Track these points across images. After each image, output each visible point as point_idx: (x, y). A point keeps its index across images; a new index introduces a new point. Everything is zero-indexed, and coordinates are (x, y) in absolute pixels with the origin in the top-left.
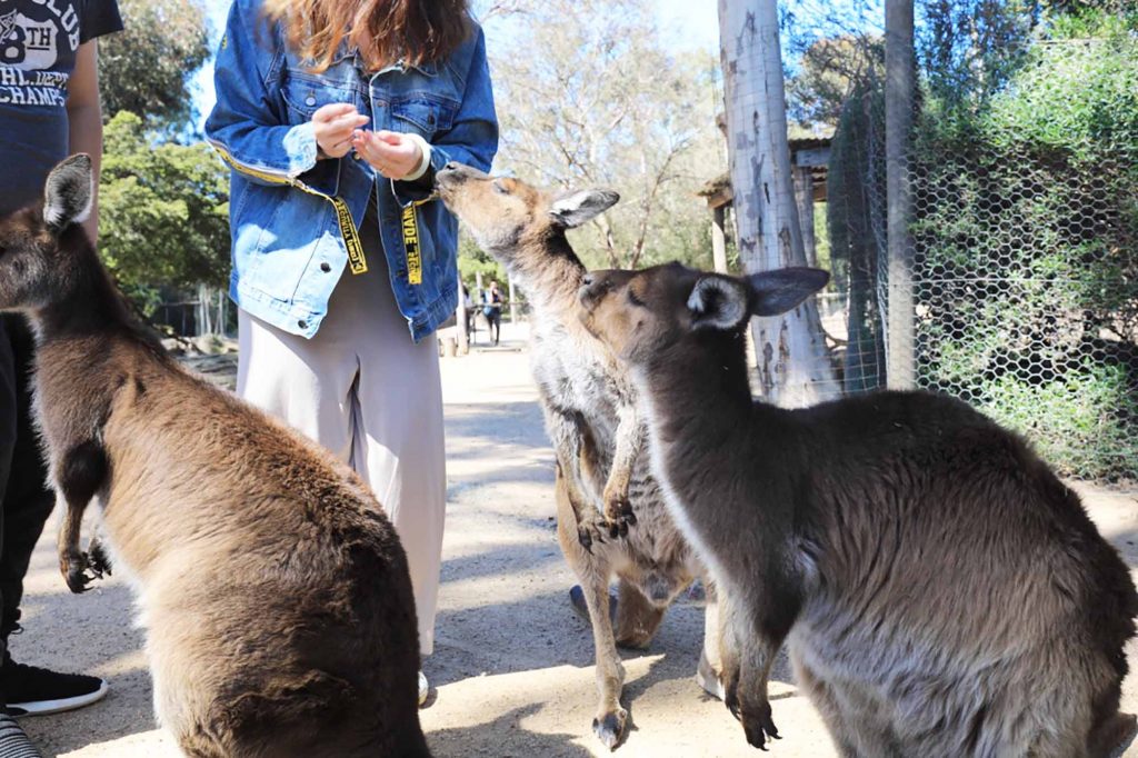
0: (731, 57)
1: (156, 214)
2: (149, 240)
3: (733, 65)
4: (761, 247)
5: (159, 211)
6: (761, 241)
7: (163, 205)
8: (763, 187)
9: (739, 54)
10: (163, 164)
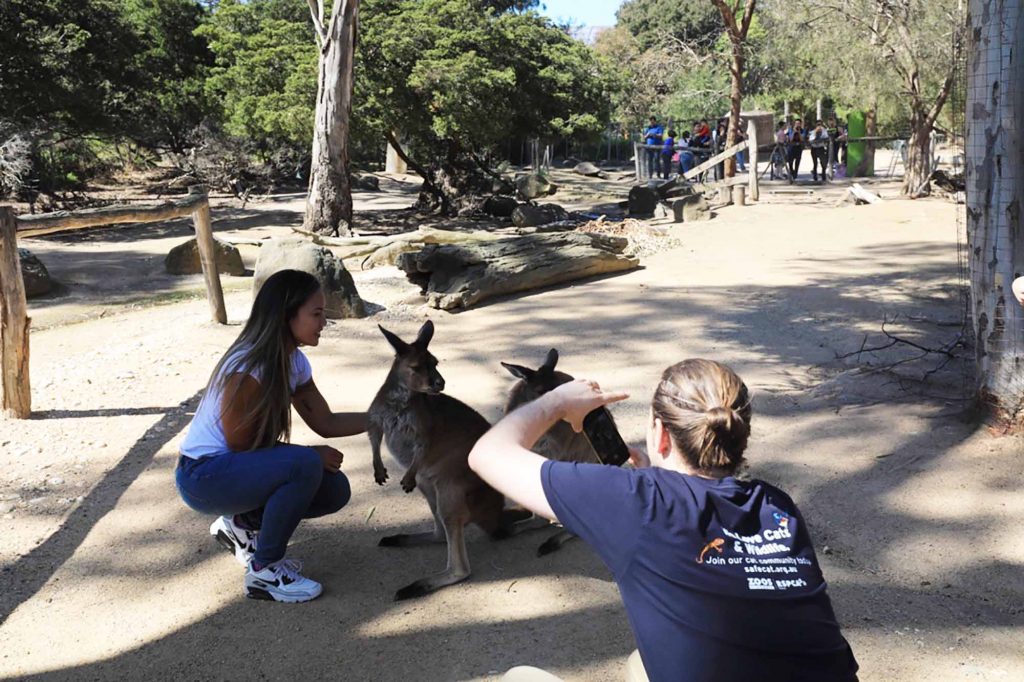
0: (976, 23)
1: (489, 82)
2: (485, 105)
3: (978, 32)
4: (987, 218)
5: (492, 79)
6: (987, 213)
7: (497, 74)
8: (995, 159)
9: (984, 22)
10: (497, 36)
